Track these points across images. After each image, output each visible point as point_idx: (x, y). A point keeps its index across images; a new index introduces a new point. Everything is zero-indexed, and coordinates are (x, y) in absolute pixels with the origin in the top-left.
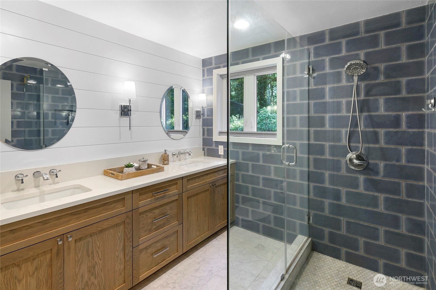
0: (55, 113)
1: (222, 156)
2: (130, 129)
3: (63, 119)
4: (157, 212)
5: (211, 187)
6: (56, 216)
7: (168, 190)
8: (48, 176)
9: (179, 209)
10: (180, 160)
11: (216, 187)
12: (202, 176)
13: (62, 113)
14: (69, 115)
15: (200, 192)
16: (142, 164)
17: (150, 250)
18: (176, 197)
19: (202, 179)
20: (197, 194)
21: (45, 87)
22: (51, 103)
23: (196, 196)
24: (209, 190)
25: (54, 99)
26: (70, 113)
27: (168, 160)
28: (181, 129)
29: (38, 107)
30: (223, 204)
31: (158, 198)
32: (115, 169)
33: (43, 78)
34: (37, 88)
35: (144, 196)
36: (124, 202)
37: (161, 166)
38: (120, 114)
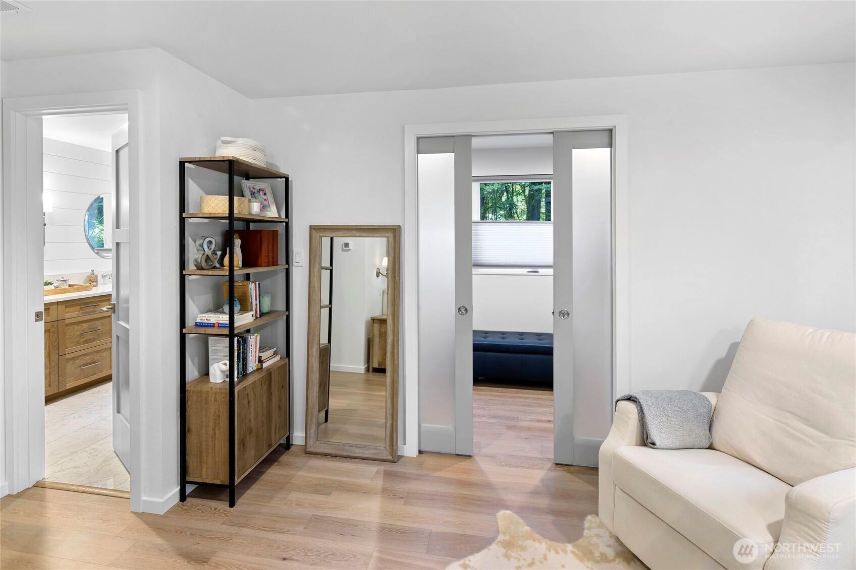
4: (85, 325)
7: (99, 305)
16: (62, 283)
17: (77, 362)
27: (97, 281)
31: (86, 313)
35: (71, 309)
36: (49, 312)
37: (87, 286)
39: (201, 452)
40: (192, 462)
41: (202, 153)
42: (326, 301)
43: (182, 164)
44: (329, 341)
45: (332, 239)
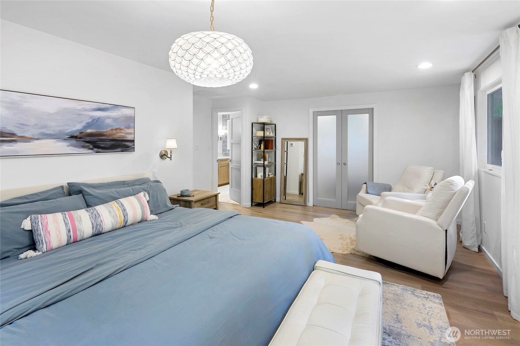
39: (256, 194)
40: (254, 197)
41: (255, 121)
42: (285, 162)
43: (252, 124)
44: (286, 175)
45: (287, 142)
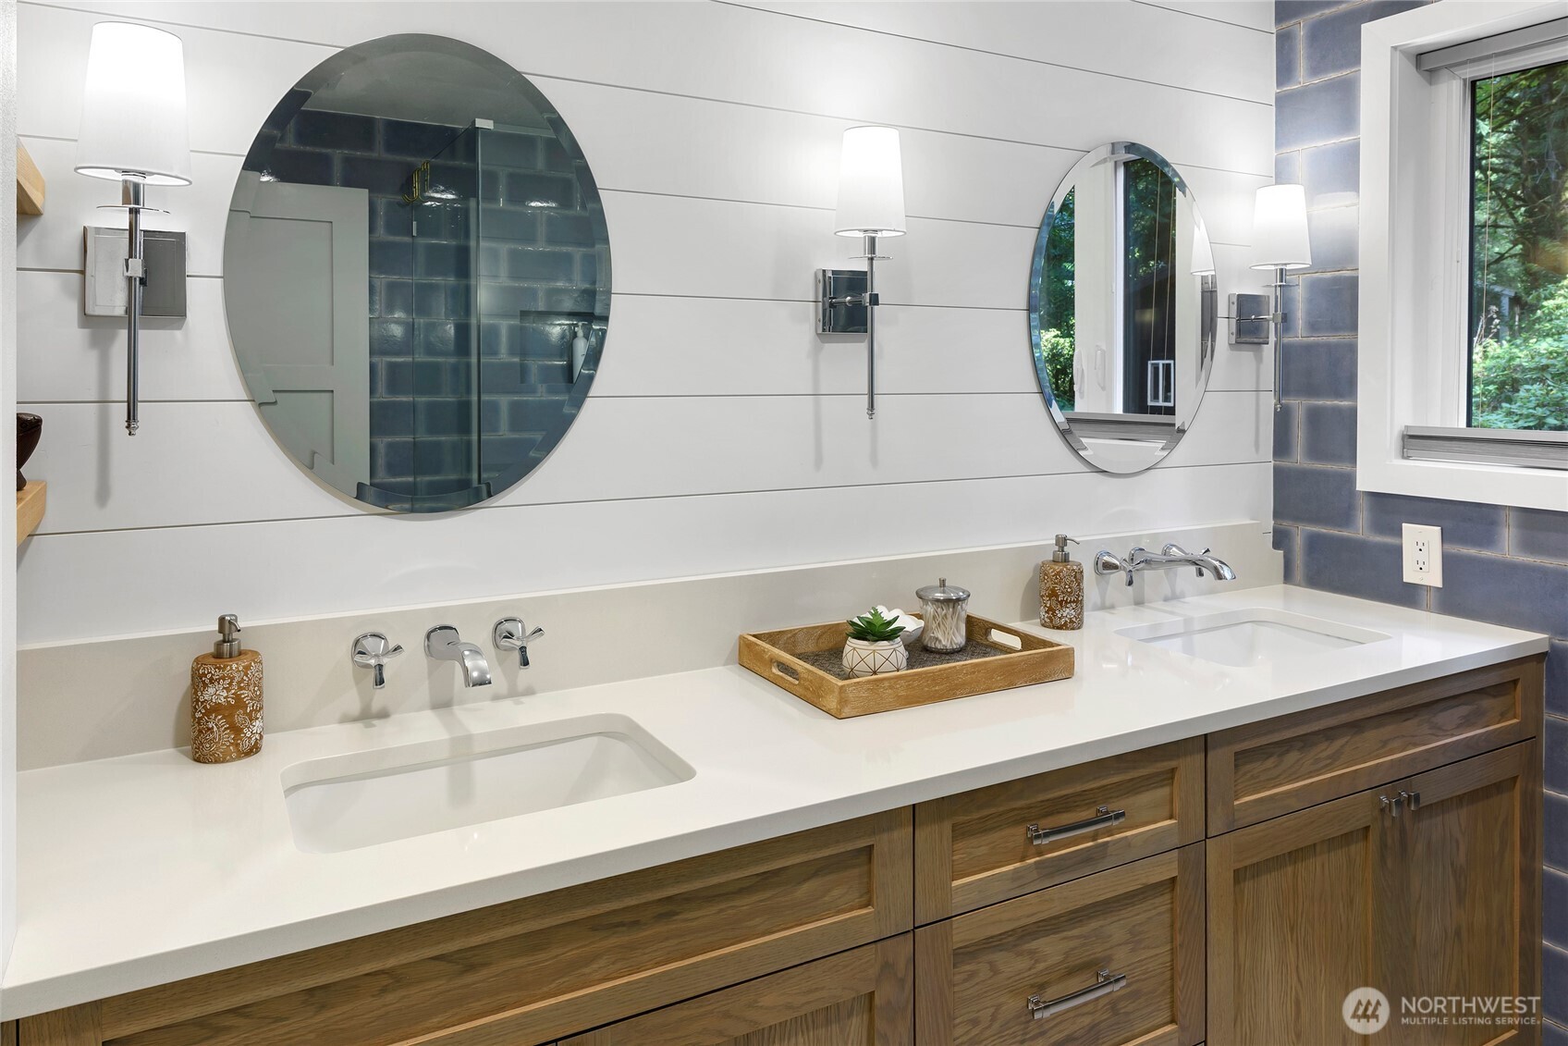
0: (522, 329)
1: (1430, 599)
2: (872, 406)
3: (551, 356)
4: (1052, 949)
5: (1382, 810)
6: (519, 929)
7: (1123, 814)
8: (483, 663)
9: (1181, 946)
10: (1139, 602)
11: (1418, 815)
12: (1329, 734)
13: (547, 328)
14: (575, 335)
15: (1315, 845)
16: (934, 617)
18: (1166, 869)
19: (1325, 754)
20: (1296, 856)
21: (484, 210)
22: (507, 282)
23: (1290, 869)
24: (1374, 836)
25: (519, 266)
26: (576, 325)
27: (1078, 602)
28: (1118, 408)
29: (463, 300)
30: (1458, 933)
32: (794, 633)
33: (475, 172)
34: (459, 221)
35: (979, 846)
36: (870, 874)
37: (1052, 645)
38: (817, 320)
